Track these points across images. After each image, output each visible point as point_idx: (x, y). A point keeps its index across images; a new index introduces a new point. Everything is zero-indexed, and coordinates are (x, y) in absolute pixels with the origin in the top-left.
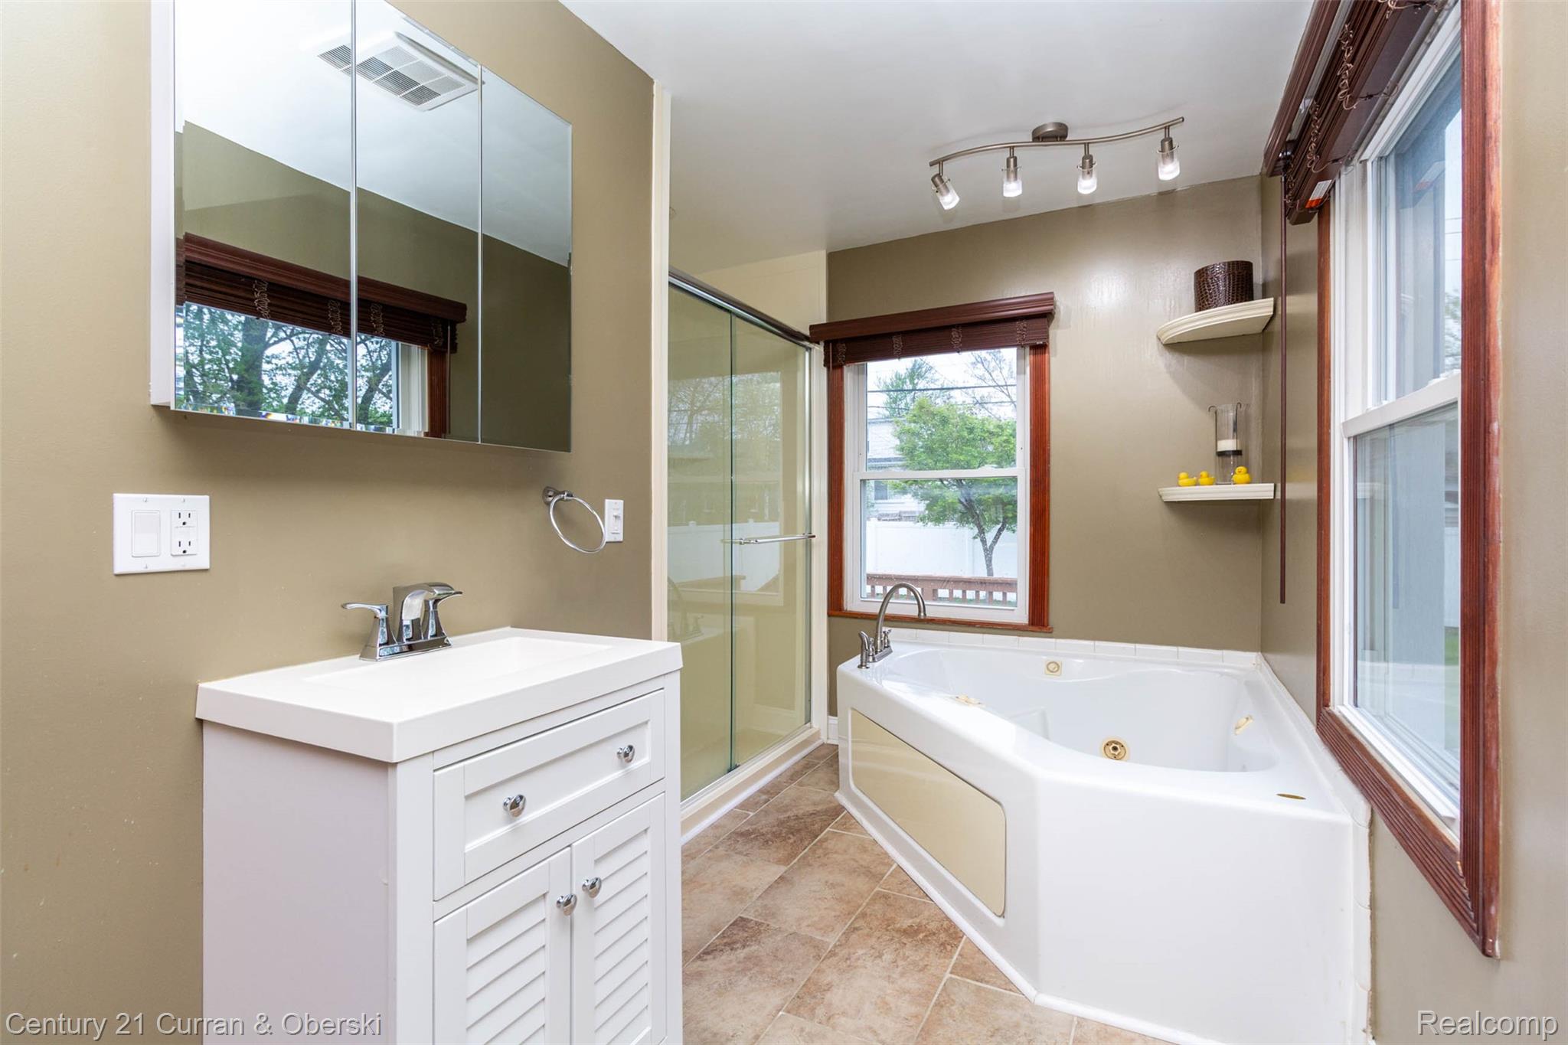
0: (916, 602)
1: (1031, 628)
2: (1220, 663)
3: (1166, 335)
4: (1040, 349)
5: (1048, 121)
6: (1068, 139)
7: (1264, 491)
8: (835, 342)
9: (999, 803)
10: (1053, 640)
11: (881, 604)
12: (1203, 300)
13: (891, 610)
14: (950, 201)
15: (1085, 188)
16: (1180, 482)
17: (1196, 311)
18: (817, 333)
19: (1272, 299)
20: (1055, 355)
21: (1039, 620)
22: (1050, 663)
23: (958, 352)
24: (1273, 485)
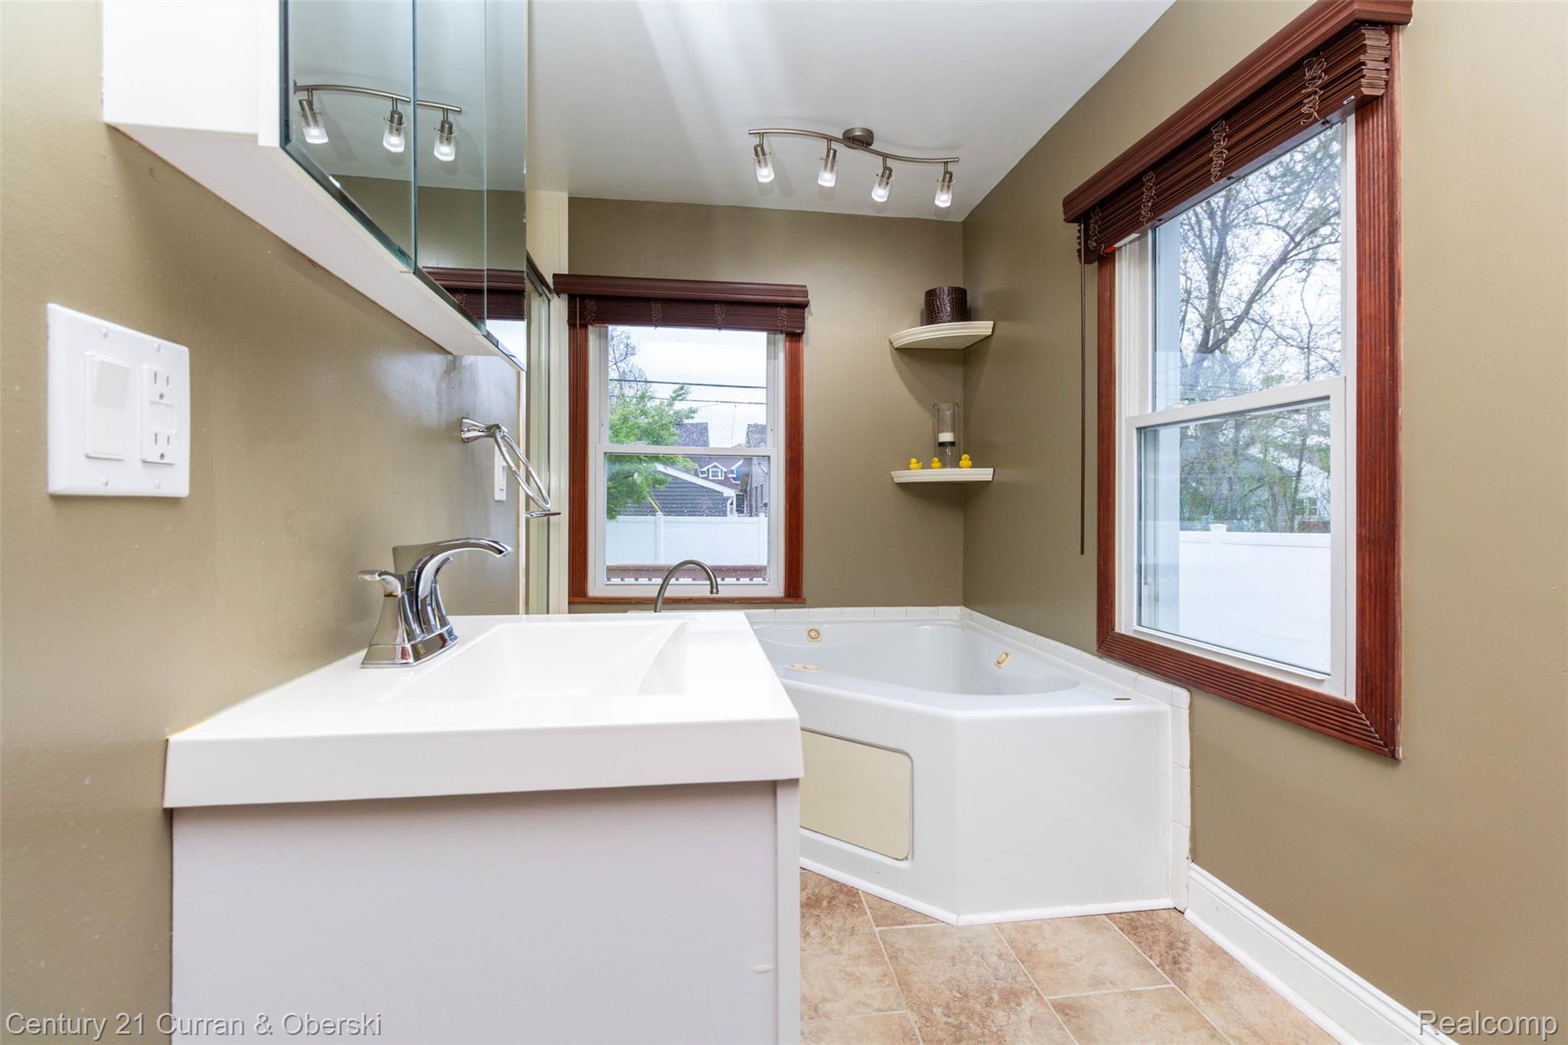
0: (709, 582)
1: (787, 600)
2: (935, 617)
3: (898, 342)
4: (795, 336)
5: (858, 125)
6: (871, 147)
7: (985, 474)
8: (584, 297)
9: (906, 754)
10: (806, 610)
11: (660, 586)
12: (931, 315)
13: (670, 592)
14: (765, 175)
15: (878, 196)
16: (911, 466)
17: (922, 325)
18: (562, 284)
19: (992, 322)
20: (807, 345)
21: (794, 593)
22: (811, 630)
23: (720, 329)
24: (992, 469)
